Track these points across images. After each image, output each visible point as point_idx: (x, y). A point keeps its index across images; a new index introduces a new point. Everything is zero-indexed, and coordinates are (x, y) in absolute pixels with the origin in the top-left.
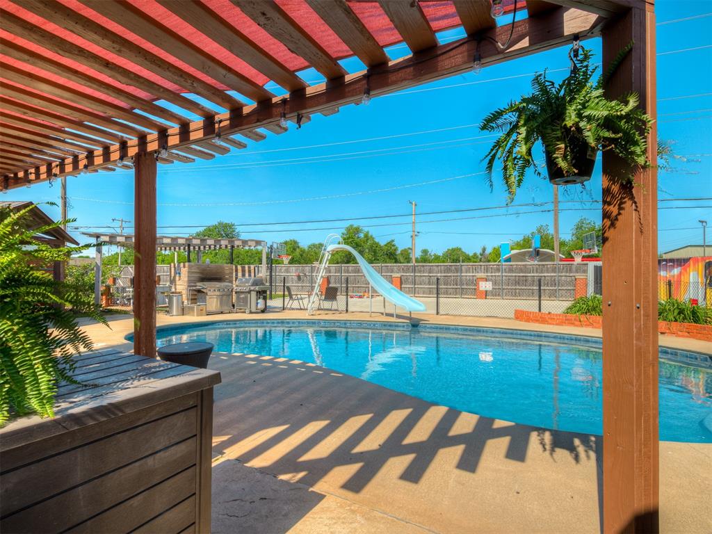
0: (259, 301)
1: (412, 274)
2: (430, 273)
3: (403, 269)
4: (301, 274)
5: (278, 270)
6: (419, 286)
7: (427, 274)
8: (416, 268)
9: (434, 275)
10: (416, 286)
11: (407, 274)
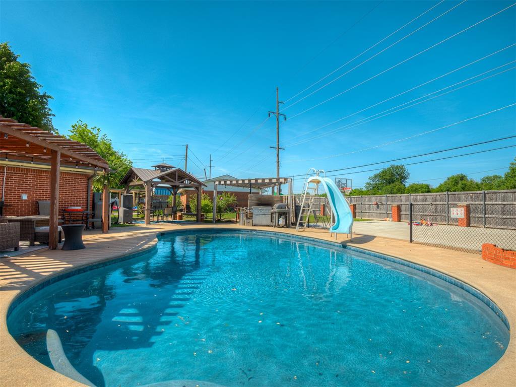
0: (280, 219)
1: (482, 203)
2: (504, 201)
3: (472, 197)
4: (379, 203)
5: (363, 200)
6: (490, 216)
7: (500, 203)
8: (487, 196)
9: (509, 203)
10: (487, 216)
11: (477, 203)
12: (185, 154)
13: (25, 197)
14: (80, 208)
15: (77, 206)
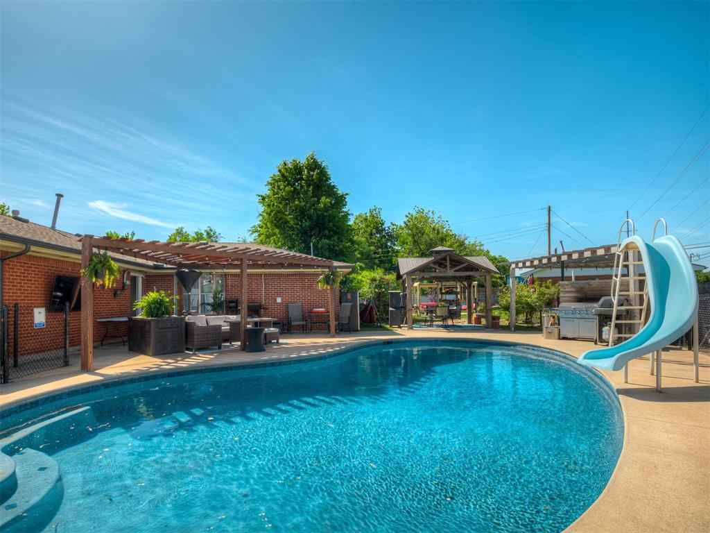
12: (547, 221)
13: (279, 300)
14: (323, 310)
15: (320, 307)
